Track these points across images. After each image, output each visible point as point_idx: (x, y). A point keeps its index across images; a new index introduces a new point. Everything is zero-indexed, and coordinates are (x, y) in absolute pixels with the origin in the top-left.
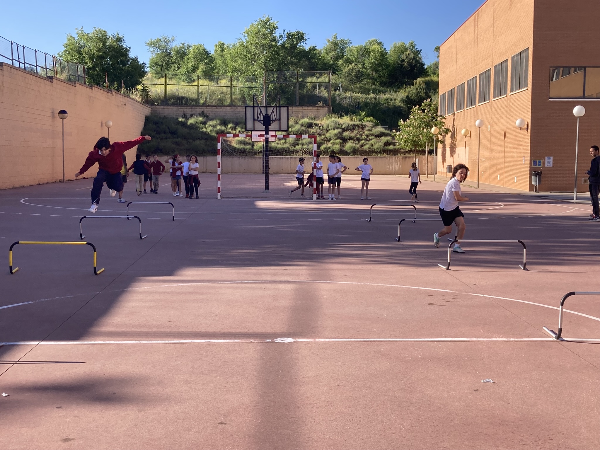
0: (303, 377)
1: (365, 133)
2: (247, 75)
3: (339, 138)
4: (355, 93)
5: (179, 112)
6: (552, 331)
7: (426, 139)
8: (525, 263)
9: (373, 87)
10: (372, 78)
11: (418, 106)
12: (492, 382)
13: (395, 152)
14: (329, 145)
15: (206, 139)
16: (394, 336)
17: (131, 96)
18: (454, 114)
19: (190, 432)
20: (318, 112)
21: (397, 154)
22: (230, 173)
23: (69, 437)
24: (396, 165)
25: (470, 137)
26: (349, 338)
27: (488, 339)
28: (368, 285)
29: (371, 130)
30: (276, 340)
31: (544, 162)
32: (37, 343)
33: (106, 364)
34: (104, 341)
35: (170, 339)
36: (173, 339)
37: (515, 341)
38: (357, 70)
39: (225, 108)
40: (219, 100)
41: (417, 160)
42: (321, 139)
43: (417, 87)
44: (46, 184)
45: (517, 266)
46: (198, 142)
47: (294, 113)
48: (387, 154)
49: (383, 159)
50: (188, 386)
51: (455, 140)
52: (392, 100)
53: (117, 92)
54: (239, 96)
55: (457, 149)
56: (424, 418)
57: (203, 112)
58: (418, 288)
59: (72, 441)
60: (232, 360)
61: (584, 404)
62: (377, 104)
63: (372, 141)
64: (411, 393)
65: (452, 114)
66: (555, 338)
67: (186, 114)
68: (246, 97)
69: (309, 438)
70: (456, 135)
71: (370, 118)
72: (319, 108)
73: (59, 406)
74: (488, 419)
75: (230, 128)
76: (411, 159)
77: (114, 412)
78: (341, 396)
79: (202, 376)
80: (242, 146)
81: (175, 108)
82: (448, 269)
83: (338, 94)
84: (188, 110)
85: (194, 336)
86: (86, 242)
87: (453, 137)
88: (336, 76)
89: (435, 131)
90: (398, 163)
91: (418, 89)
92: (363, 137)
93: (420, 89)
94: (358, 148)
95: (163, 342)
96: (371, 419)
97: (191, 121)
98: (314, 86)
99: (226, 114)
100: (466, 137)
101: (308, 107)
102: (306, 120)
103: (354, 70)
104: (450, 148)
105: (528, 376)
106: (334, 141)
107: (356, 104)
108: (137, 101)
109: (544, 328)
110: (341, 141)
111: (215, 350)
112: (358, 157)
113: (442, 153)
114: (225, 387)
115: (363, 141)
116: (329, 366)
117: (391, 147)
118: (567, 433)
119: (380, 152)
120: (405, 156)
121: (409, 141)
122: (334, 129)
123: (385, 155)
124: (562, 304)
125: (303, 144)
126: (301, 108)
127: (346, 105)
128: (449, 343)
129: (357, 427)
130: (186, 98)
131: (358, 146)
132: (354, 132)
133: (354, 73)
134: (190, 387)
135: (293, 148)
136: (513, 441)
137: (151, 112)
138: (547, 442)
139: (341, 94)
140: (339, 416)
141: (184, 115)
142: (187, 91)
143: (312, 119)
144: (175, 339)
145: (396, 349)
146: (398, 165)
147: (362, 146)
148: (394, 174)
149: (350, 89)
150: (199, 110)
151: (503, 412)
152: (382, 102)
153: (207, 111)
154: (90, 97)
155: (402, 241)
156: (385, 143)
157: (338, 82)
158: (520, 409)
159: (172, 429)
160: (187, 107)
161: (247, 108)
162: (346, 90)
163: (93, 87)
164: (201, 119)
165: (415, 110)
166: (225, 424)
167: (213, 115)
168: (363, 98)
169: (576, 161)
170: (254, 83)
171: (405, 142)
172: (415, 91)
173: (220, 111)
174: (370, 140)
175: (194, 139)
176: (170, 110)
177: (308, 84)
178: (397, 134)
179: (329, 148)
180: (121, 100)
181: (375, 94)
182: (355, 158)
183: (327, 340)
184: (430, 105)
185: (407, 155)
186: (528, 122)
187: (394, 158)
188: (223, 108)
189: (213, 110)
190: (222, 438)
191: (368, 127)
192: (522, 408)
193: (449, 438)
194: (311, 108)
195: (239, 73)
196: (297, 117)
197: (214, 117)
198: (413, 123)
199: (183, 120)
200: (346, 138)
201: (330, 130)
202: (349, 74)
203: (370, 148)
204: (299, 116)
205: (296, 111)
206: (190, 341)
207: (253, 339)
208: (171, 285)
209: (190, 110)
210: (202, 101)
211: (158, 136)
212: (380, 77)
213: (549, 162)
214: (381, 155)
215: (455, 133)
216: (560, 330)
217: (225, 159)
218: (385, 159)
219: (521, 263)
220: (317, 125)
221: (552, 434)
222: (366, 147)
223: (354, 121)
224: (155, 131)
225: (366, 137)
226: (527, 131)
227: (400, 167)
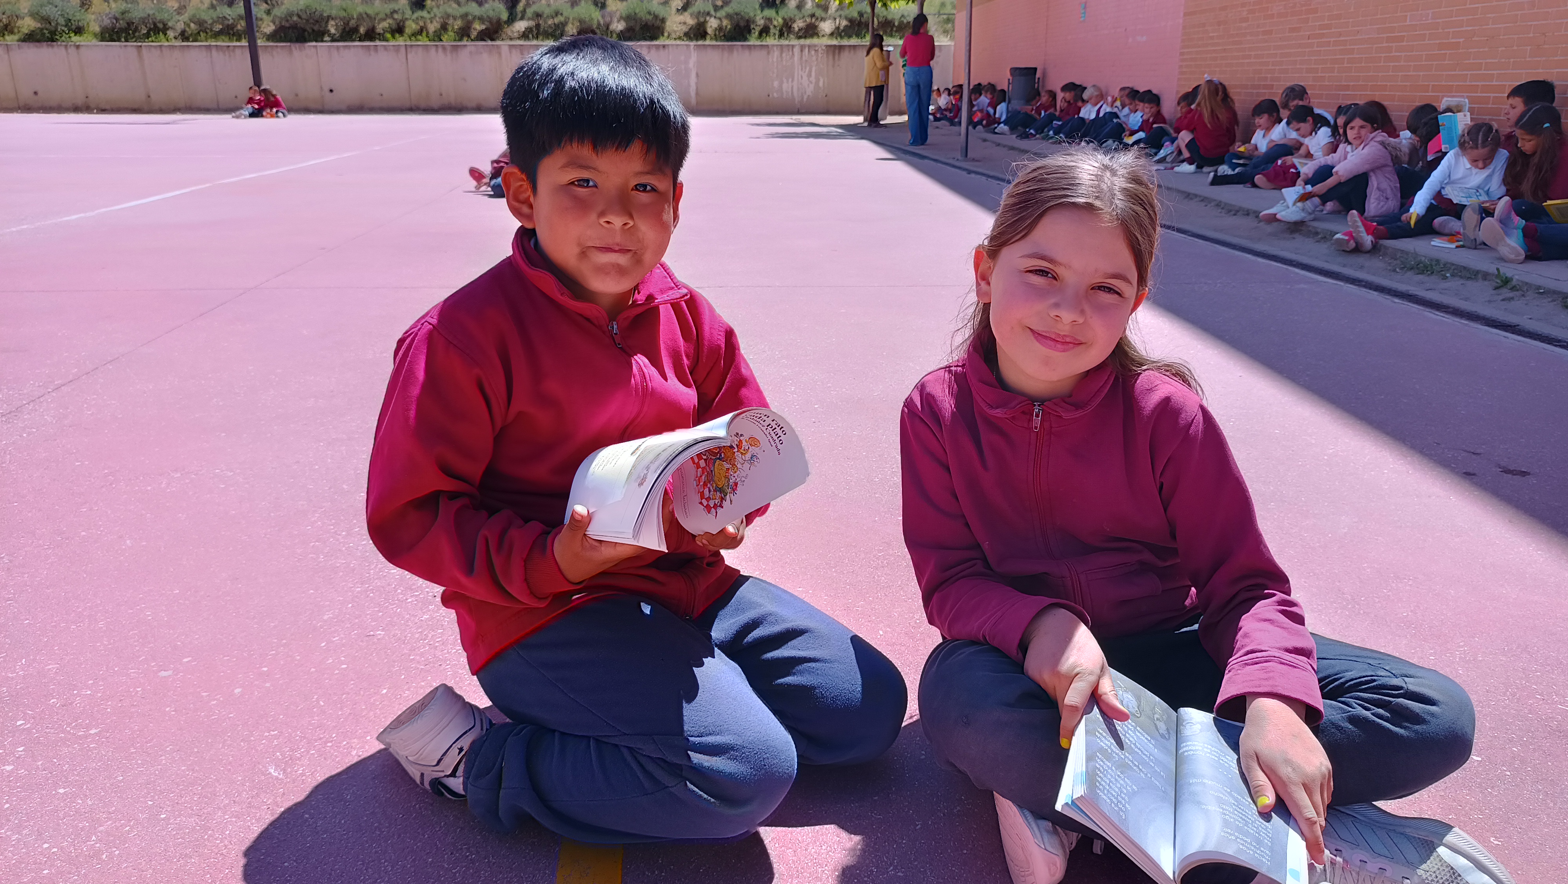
24: (805, 78)
90: (810, 71)
146: (813, 79)
187: (797, 50)
218: (764, 52)
227: (821, 84)
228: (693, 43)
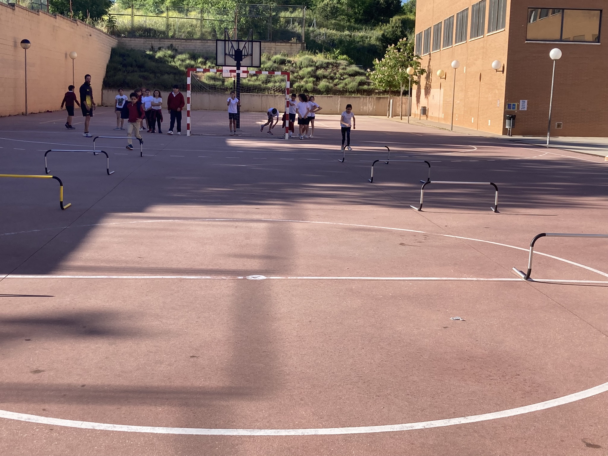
0: (275, 313)
1: (339, 72)
2: (218, 7)
3: (312, 76)
4: (329, 29)
5: (146, 45)
6: (521, 272)
7: (401, 80)
8: (497, 205)
9: (348, 24)
10: (347, 15)
11: (393, 45)
12: (461, 320)
13: (369, 92)
14: (302, 83)
15: (175, 74)
16: (366, 275)
17: (97, 27)
18: (430, 54)
19: (162, 365)
20: (291, 48)
21: (371, 95)
22: (198, 109)
23: (39, 369)
24: (370, 105)
25: (445, 78)
26: (320, 276)
27: (458, 279)
28: (340, 225)
29: (346, 69)
30: (247, 277)
31: (518, 106)
32: (4, 276)
33: (75, 299)
34: (72, 275)
35: (140, 275)
36: (143, 275)
37: (484, 281)
38: (332, 5)
39: (195, 41)
40: (188, 32)
41: (391, 101)
42: (294, 77)
43: (393, 25)
44: (8, 116)
45: (489, 208)
46: (166, 77)
47: (266, 48)
48: (361, 95)
49: (356, 99)
50: (159, 321)
51: (430, 81)
52: (367, 38)
53: (82, 22)
54: (209, 30)
55: (432, 90)
56: (394, 353)
57: (172, 45)
58: (390, 228)
59: (42, 372)
60: (204, 296)
61: (551, 342)
62: (352, 42)
63: (346, 80)
64: (382, 330)
65: (428, 54)
66: (524, 278)
67: (154, 47)
68: (217, 31)
69: (281, 371)
70: (431, 76)
71: (345, 56)
72: (293, 44)
73: (28, 338)
74: (457, 355)
75: (200, 62)
76: (385, 100)
77: (84, 345)
78: (313, 332)
79: (173, 311)
80: (212, 82)
81: (142, 40)
82: (420, 210)
83: (312, 30)
84: (156, 43)
85: (165, 272)
86: (52, 176)
87: (428, 77)
88: (311, 11)
89: (410, 71)
91: (394, 27)
92: (337, 76)
93: (396, 27)
94: (332, 88)
95: (134, 277)
96: (342, 354)
97: (159, 54)
98: (288, 21)
99: (196, 47)
100: (441, 78)
101: (281, 43)
102: (279, 57)
103: (329, 5)
104: (425, 89)
105: (497, 314)
106: (308, 80)
107: (330, 41)
108: (102, 32)
109: (513, 269)
110: (315, 79)
111: (186, 286)
112: (332, 97)
113: (417, 94)
114: (197, 322)
115: (337, 80)
116: (301, 303)
117: (365, 87)
118: (534, 369)
119: (354, 92)
120: (379, 96)
121: (384, 81)
122: (307, 67)
123: (359, 95)
124: (532, 245)
125: (275, 82)
126: (274, 44)
127: (320, 42)
128: (420, 282)
129: (329, 361)
130: (154, 30)
131: (332, 85)
132: (328, 70)
133: (329, 9)
134: (161, 322)
135: (264, 86)
136: (481, 376)
137: (117, 43)
138: (514, 377)
139: (315, 31)
140: (310, 351)
141: (152, 47)
142: (155, 22)
143: (285, 55)
144: (145, 275)
145: (367, 287)
146: (372, 106)
147: (336, 85)
148: (368, 115)
149: (325, 26)
150: (167, 43)
151: (472, 349)
152: (358, 40)
153: (176, 44)
154: (54, 26)
155: (375, 182)
156: (359, 82)
157: (312, 17)
158: (489, 345)
159: (144, 362)
160: (155, 40)
161: (218, 42)
162: (320, 26)
163: (57, 16)
164: (169, 52)
165: (391, 48)
166: (197, 357)
167: (182, 48)
168: (338, 35)
169: (551, 105)
170: (225, 16)
171: (380, 82)
172: (390, 29)
173: (190, 45)
174: (344, 79)
175: (162, 73)
176: (137, 42)
177: (282, 19)
178: (372, 73)
179: (302, 87)
180: (87, 30)
181: (349, 31)
182: (328, 98)
183: (299, 278)
184: (406, 44)
185: (381, 96)
186: (504, 64)
187: (368, 98)
188: (192, 41)
189: (183, 43)
190: (195, 371)
191: (342, 65)
192: (490, 345)
193: (418, 373)
194: (284, 44)
195: (210, 5)
196: (270, 53)
197: (183, 51)
198: (389, 62)
199: (151, 53)
200: (319, 76)
201: (303, 67)
202: (324, 9)
203: (343, 87)
204: (271, 52)
205: (268, 46)
206: (161, 277)
207: (224, 276)
208: (140, 222)
209: (159, 42)
210: (171, 34)
211: (124, 69)
212: (355, 13)
213: (523, 105)
214: (355, 95)
215: (431, 74)
216: (530, 271)
217: (194, 94)
218: (359, 99)
219: (493, 205)
220: (289, 62)
221: (518, 369)
222: (340, 86)
223: (328, 59)
224: (121, 64)
225: (340, 76)
226: (503, 73)
227: (374, 108)
228: (339, 96)
